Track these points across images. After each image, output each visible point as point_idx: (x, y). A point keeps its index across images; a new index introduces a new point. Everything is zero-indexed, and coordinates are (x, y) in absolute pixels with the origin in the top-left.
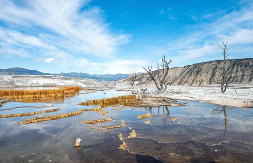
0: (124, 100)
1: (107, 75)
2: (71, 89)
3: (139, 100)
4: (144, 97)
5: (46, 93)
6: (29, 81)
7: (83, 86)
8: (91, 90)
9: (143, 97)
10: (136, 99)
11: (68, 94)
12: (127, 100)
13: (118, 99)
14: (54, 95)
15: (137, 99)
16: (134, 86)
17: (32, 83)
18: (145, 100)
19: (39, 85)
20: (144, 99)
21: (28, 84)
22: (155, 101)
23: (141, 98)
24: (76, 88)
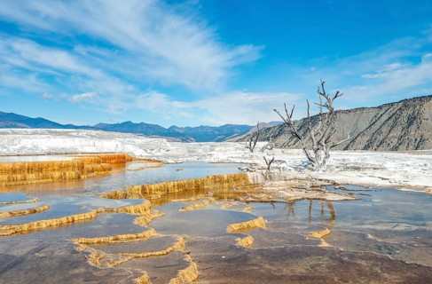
0: (218, 185)
1: (202, 127)
2: (105, 160)
3: (255, 185)
4: (269, 177)
5: (40, 170)
6: (16, 142)
7: (138, 153)
8: (154, 161)
9: (266, 179)
10: (247, 184)
11: (93, 171)
12: (226, 185)
13: (203, 184)
14: (57, 174)
15: (251, 182)
16: (257, 152)
17: (23, 148)
18: (271, 186)
19: (38, 152)
20: (268, 183)
21: (12, 149)
22: (292, 188)
23: (260, 180)
24: (119, 157)
